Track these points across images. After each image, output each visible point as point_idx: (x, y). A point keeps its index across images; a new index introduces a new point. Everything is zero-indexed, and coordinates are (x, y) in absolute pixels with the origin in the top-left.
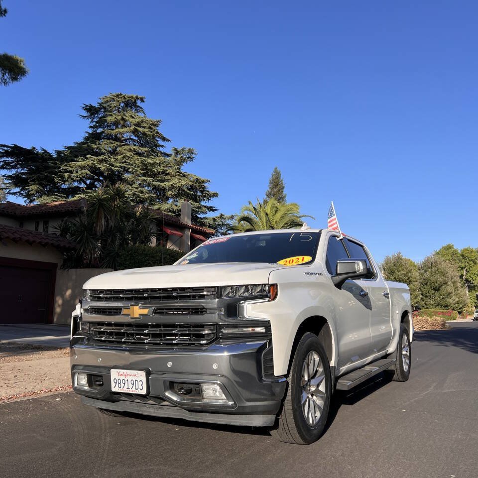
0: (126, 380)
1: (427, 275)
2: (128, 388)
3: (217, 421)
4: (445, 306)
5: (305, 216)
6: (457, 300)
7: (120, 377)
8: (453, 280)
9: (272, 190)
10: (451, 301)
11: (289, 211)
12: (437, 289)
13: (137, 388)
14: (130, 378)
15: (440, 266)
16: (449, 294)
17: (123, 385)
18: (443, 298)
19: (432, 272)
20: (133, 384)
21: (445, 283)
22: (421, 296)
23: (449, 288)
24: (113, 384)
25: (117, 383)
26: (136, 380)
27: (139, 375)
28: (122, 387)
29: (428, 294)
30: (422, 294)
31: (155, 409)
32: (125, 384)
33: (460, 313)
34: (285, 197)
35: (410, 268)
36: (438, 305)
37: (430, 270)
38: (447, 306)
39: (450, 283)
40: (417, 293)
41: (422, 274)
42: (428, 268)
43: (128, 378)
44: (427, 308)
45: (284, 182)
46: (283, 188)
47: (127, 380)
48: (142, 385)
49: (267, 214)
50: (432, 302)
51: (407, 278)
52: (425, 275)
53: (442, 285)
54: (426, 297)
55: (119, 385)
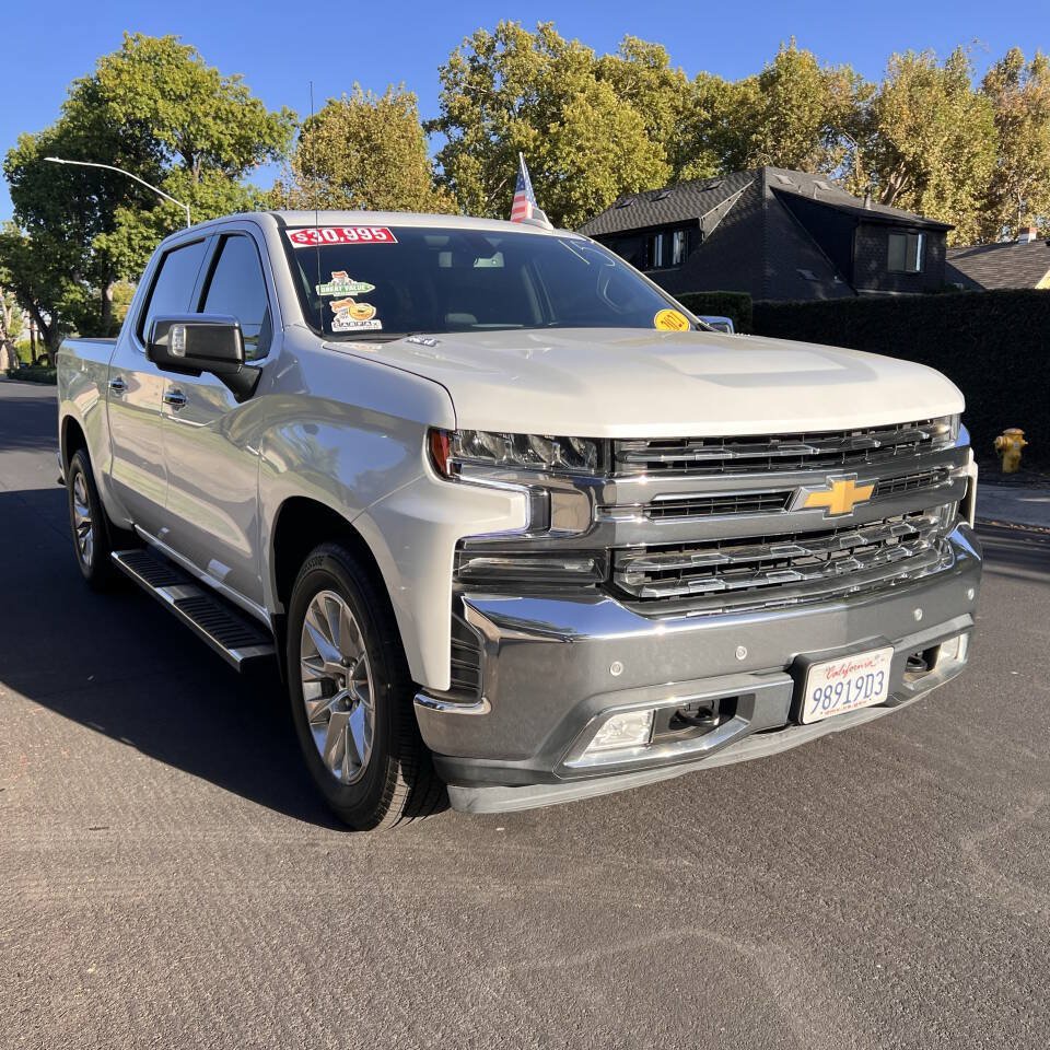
0: (845, 683)
2: (847, 701)
7: (831, 681)
14: (855, 676)
17: (835, 698)
20: (860, 688)
25: (823, 699)
28: (832, 705)
32: (840, 694)
43: (851, 676)
47: (849, 682)
55: (827, 701)
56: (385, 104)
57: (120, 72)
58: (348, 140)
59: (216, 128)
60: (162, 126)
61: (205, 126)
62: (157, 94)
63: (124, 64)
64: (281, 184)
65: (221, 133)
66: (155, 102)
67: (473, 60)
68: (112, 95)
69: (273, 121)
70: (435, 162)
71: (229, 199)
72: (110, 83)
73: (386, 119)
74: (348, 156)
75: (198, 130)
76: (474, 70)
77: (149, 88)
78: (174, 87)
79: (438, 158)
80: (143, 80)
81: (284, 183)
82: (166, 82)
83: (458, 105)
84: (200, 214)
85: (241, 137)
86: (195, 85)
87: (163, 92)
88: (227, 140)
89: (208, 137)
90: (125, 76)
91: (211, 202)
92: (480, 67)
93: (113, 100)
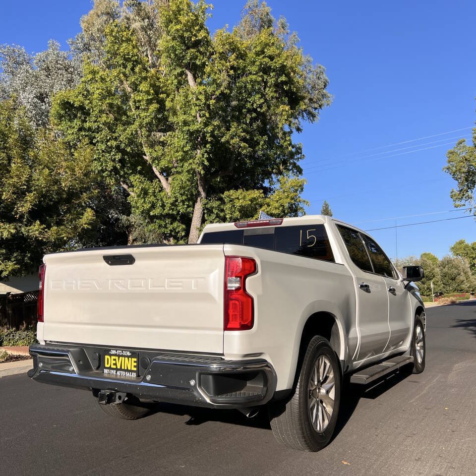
1: (446, 270)
4: (460, 291)
6: (468, 285)
8: (464, 271)
10: (465, 286)
12: (453, 279)
15: (454, 263)
16: (463, 281)
18: (458, 285)
19: (448, 268)
21: (459, 274)
22: (443, 285)
23: (462, 278)
29: (447, 283)
30: (444, 284)
33: (472, 294)
35: (432, 267)
36: (455, 290)
37: (447, 266)
38: (462, 290)
39: (462, 273)
40: (439, 283)
41: (442, 269)
42: (446, 265)
44: (448, 293)
50: (451, 289)
51: (431, 274)
52: (444, 270)
53: (456, 276)
54: (446, 285)
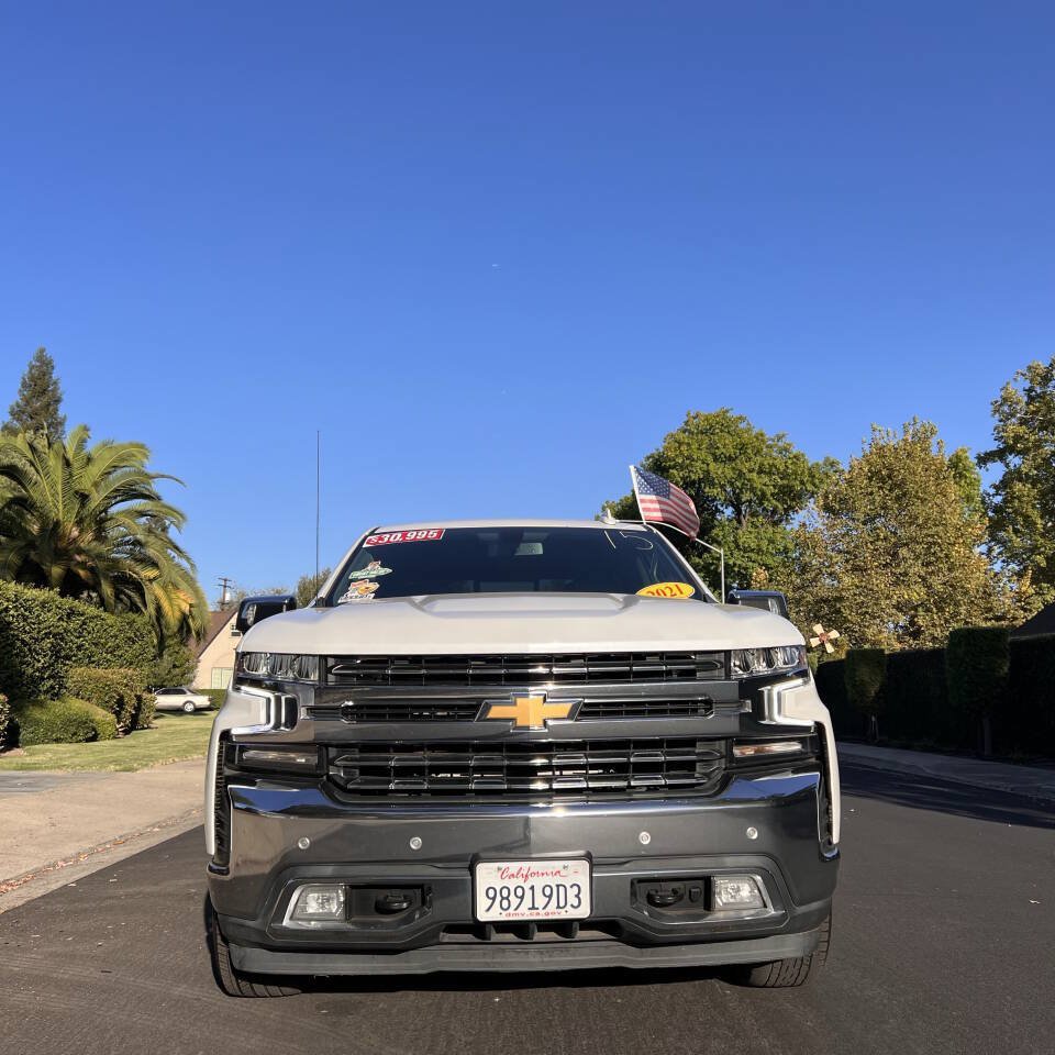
0: (527, 887)
2: (533, 908)
3: (704, 959)
5: (163, 476)
7: (506, 883)
9: (27, 403)
11: (123, 460)
13: (562, 904)
14: (539, 883)
17: (515, 901)
20: (550, 897)
24: (482, 902)
25: (498, 898)
26: (558, 886)
27: (571, 870)
28: (513, 906)
31: (542, 953)
32: (522, 898)
34: (61, 424)
43: (532, 881)
45: (62, 387)
46: (58, 401)
47: (532, 888)
48: (577, 896)
49: (67, 463)
55: (505, 903)
56: (905, 440)
57: (680, 444)
58: (870, 479)
59: (759, 481)
60: (712, 485)
61: (749, 480)
62: (710, 459)
63: (684, 437)
64: (804, 524)
65: (765, 485)
66: (708, 465)
67: (1030, 390)
68: (672, 463)
69: (814, 471)
70: (992, 491)
71: (771, 541)
72: (671, 454)
73: (909, 455)
74: (871, 494)
75: (743, 484)
76: (1031, 400)
77: (703, 454)
78: (724, 451)
79: (995, 487)
80: (699, 449)
81: (807, 523)
82: (718, 448)
83: (1012, 435)
84: (743, 557)
85: (783, 486)
86: (742, 447)
87: (714, 454)
88: (770, 490)
89: (753, 490)
90: (684, 448)
91: (753, 545)
92: (1038, 396)
93: (674, 467)
